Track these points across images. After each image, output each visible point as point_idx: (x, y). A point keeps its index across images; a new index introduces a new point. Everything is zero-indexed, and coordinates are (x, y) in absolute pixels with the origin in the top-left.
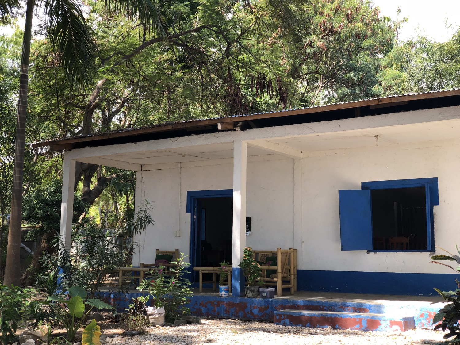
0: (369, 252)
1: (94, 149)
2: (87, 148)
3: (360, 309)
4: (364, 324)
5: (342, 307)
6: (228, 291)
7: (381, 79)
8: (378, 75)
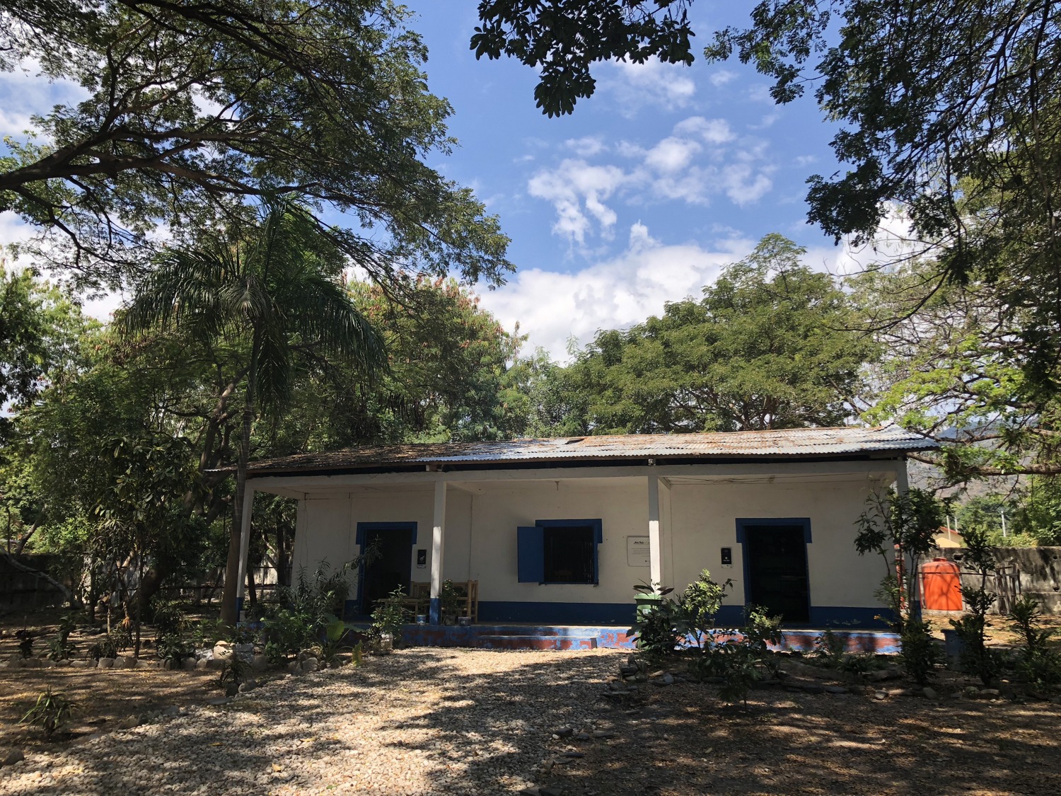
0: (540, 584)
1: (278, 479)
2: (272, 478)
3: (551, 633)
4: (558, 644)
5: (535, 631)
6: (427, 619)
7: (501, 400)
8: (498, 395)
